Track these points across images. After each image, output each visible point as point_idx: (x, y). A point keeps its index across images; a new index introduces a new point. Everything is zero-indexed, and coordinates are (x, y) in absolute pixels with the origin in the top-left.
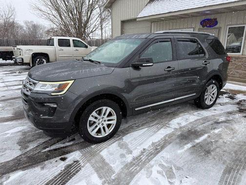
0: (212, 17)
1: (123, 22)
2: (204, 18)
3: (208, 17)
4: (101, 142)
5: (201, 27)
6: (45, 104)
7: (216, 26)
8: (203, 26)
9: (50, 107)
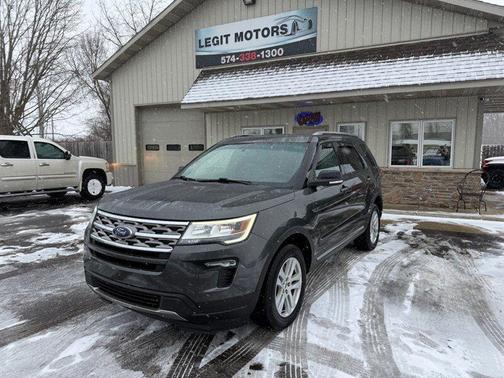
0: (314, 110)
1: (139, 109)
2: (299, 111)
3: (306, 110)
4: (292, 323)
5: (297, 124)
6: (208, 264)
7: (322, 124)
8: (301, 124)
9: (223, 268)
